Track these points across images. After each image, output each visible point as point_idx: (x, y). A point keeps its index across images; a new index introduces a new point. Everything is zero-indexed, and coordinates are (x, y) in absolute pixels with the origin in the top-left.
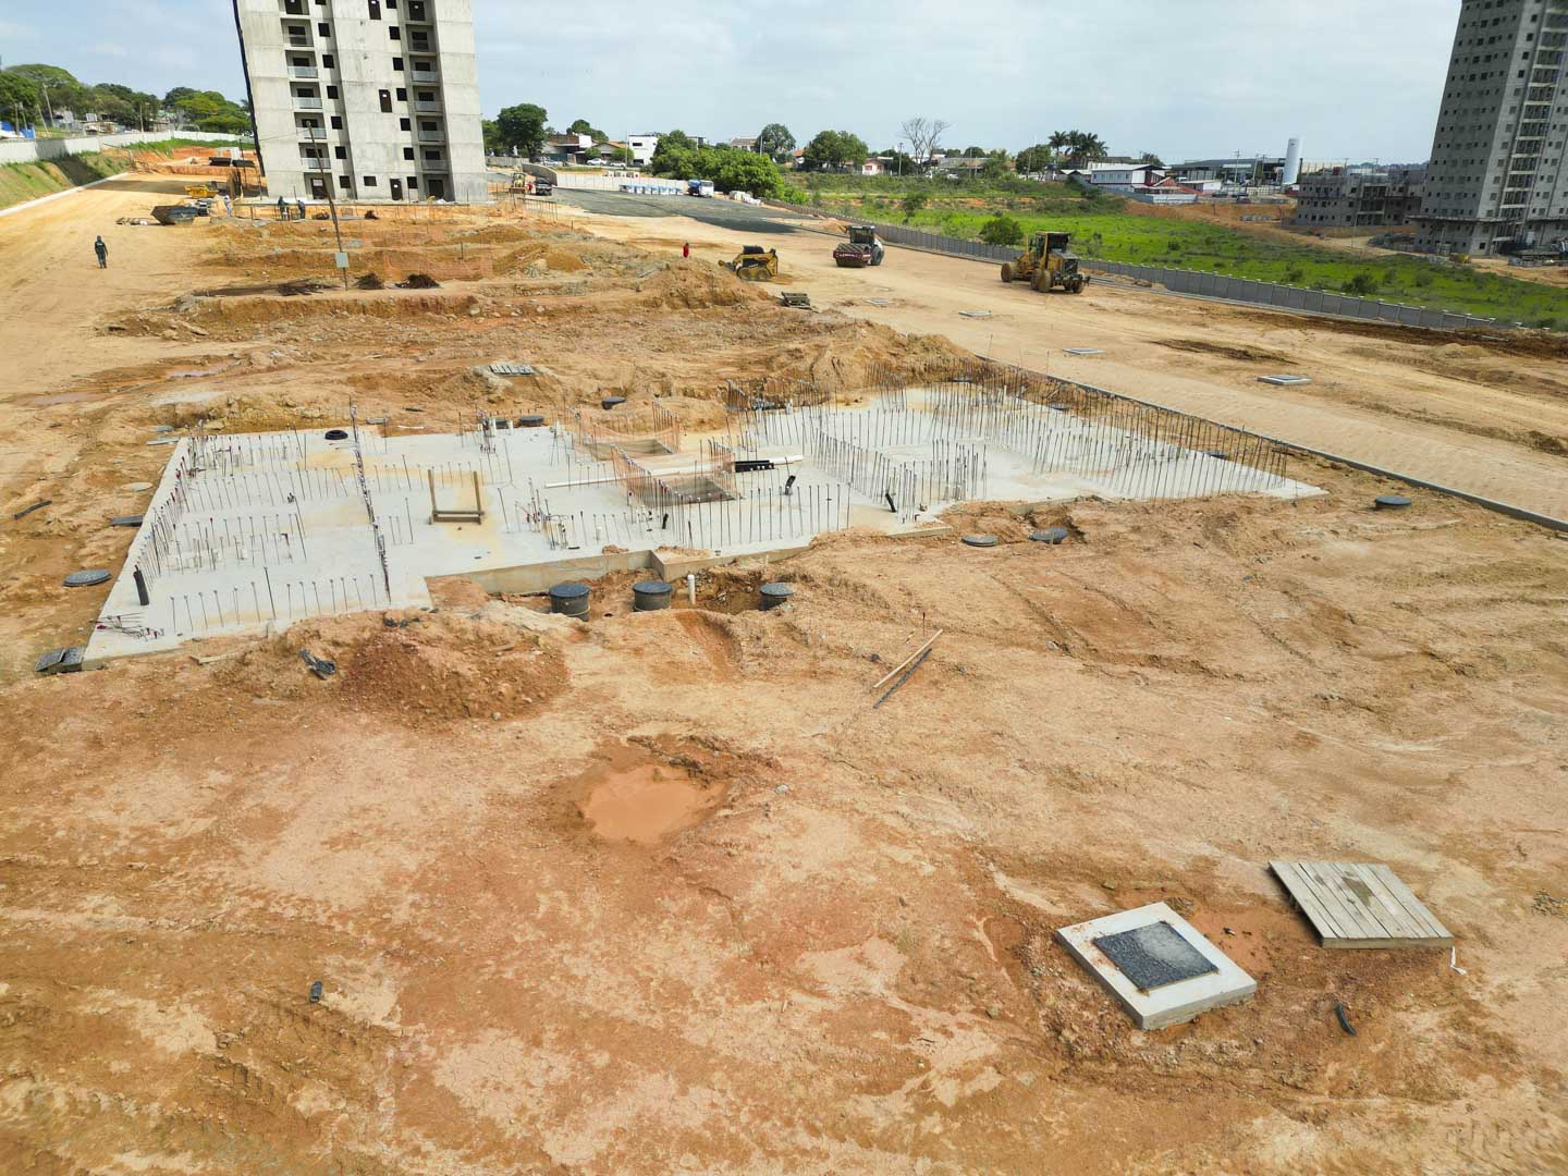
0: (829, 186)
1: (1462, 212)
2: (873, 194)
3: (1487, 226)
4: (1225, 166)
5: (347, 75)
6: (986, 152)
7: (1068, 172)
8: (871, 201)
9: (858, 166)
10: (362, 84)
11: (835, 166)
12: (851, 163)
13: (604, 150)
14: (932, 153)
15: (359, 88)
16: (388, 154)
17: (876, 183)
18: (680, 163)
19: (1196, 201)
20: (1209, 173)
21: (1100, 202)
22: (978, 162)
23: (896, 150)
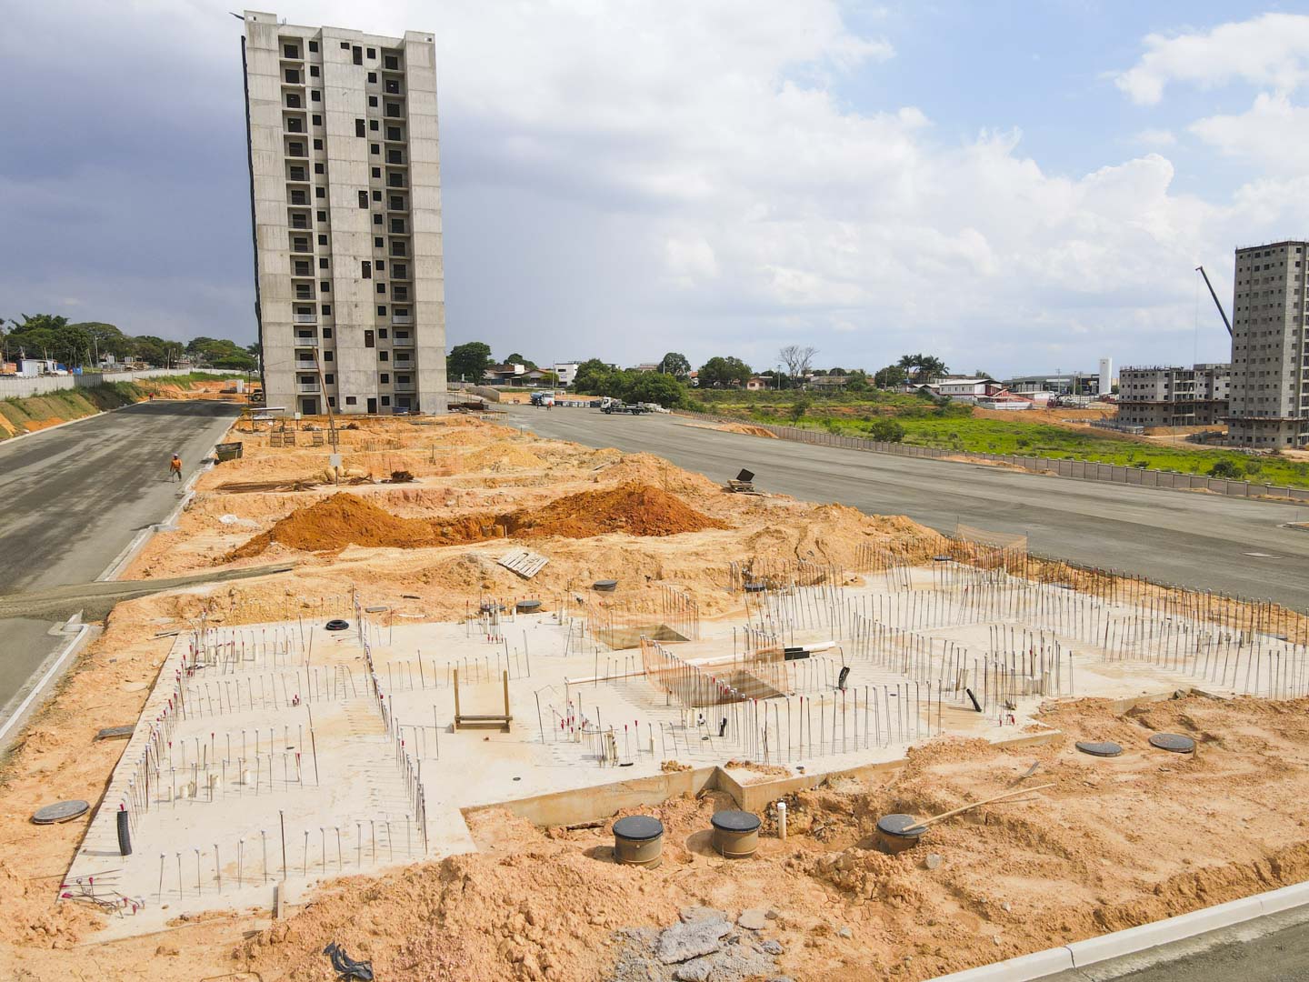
0: (720, 399)
1: (1267, 413)
2: (759, 405)
3: (1291, 425)
4: (1048, 381)
5: (340, 319)
6: (848, 372)
7: (919, 386)
8: (758, 410)
9: (743, 383)
10: (351, 327)
11: (725, 383)
12: (737, 381)
13: (535, 375)
14: (804, 372)
15: (349, 329)
16: (368, 379)
17: (761, 397)
18: (599, 384)
19: (1031, 409)
20: (1037, 386)
21: (951, 409)
22: (842, 380)
23: (775, 371)
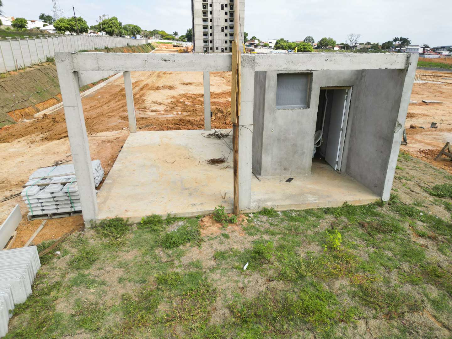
0: (323, 52)
5: (215, 23)
6: (372, 43)
7: (398, 49)
9: (333, 47)
10: (218, 26)
11: (326, 47)
13: (261, 44)
14: (355, 44)
16: (222, 42)
17: (338, 52)
19: (439, 57)
20: (445, 49)
22: (369, 46)
23: (344, 43)
